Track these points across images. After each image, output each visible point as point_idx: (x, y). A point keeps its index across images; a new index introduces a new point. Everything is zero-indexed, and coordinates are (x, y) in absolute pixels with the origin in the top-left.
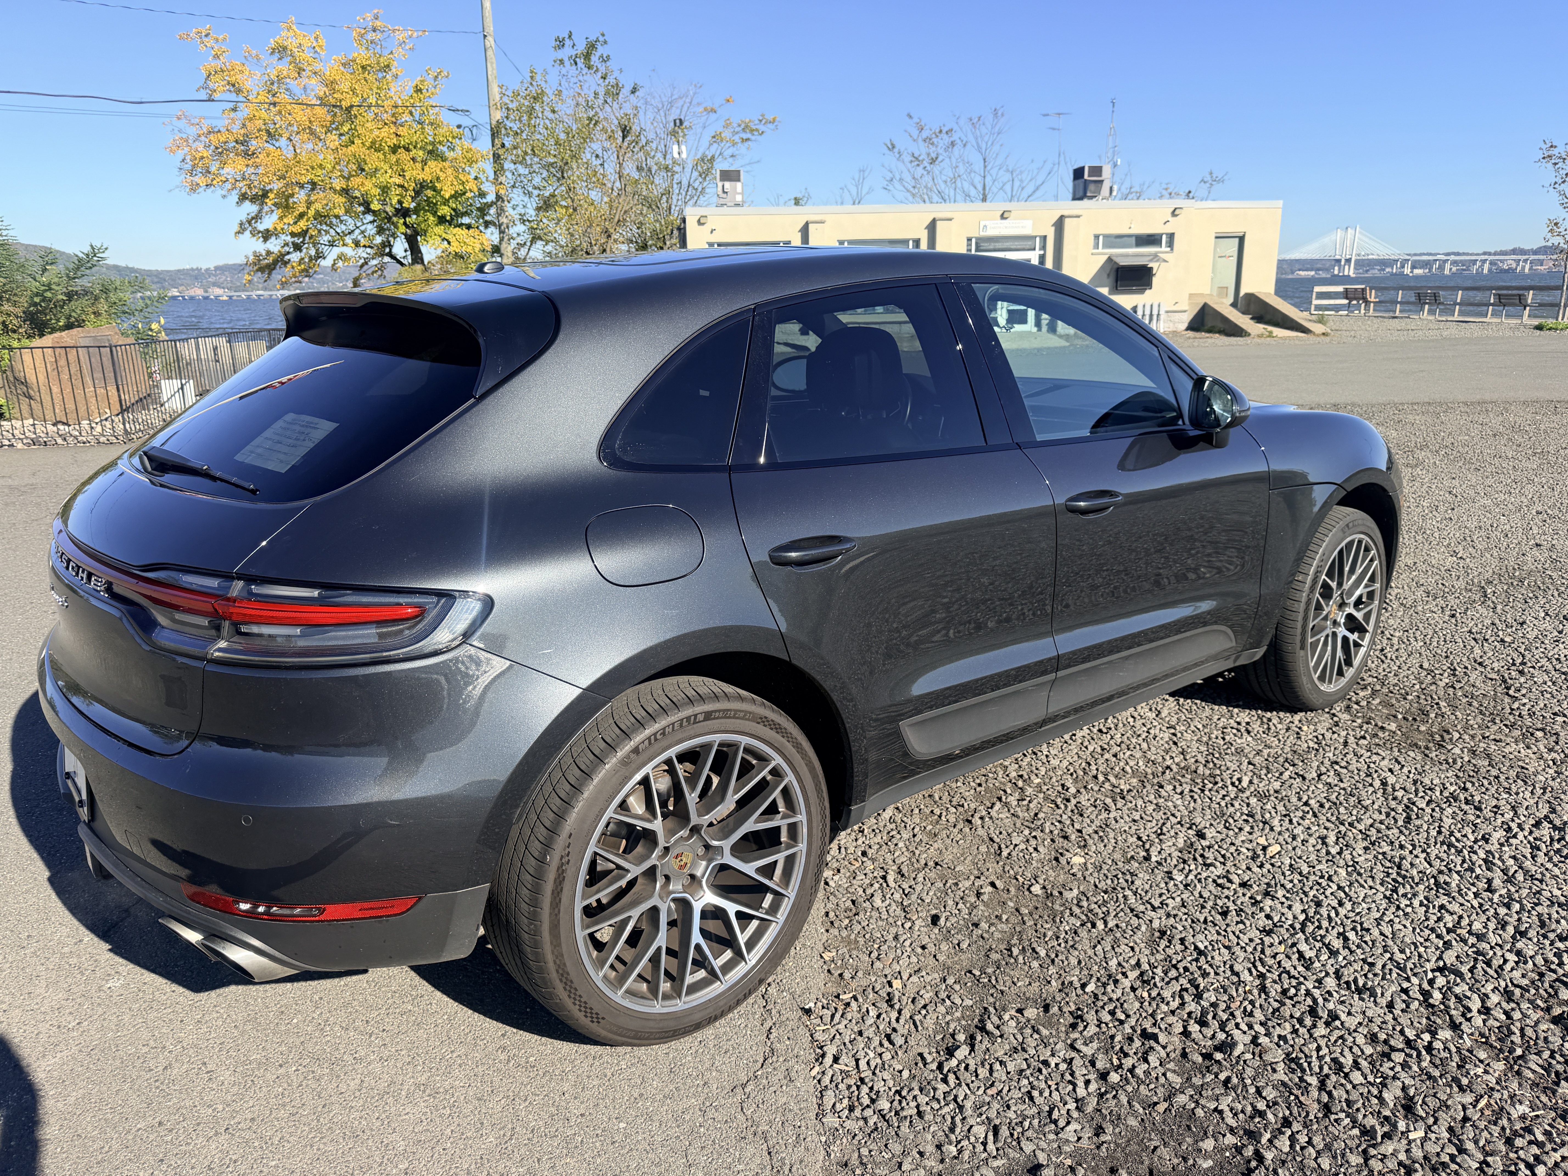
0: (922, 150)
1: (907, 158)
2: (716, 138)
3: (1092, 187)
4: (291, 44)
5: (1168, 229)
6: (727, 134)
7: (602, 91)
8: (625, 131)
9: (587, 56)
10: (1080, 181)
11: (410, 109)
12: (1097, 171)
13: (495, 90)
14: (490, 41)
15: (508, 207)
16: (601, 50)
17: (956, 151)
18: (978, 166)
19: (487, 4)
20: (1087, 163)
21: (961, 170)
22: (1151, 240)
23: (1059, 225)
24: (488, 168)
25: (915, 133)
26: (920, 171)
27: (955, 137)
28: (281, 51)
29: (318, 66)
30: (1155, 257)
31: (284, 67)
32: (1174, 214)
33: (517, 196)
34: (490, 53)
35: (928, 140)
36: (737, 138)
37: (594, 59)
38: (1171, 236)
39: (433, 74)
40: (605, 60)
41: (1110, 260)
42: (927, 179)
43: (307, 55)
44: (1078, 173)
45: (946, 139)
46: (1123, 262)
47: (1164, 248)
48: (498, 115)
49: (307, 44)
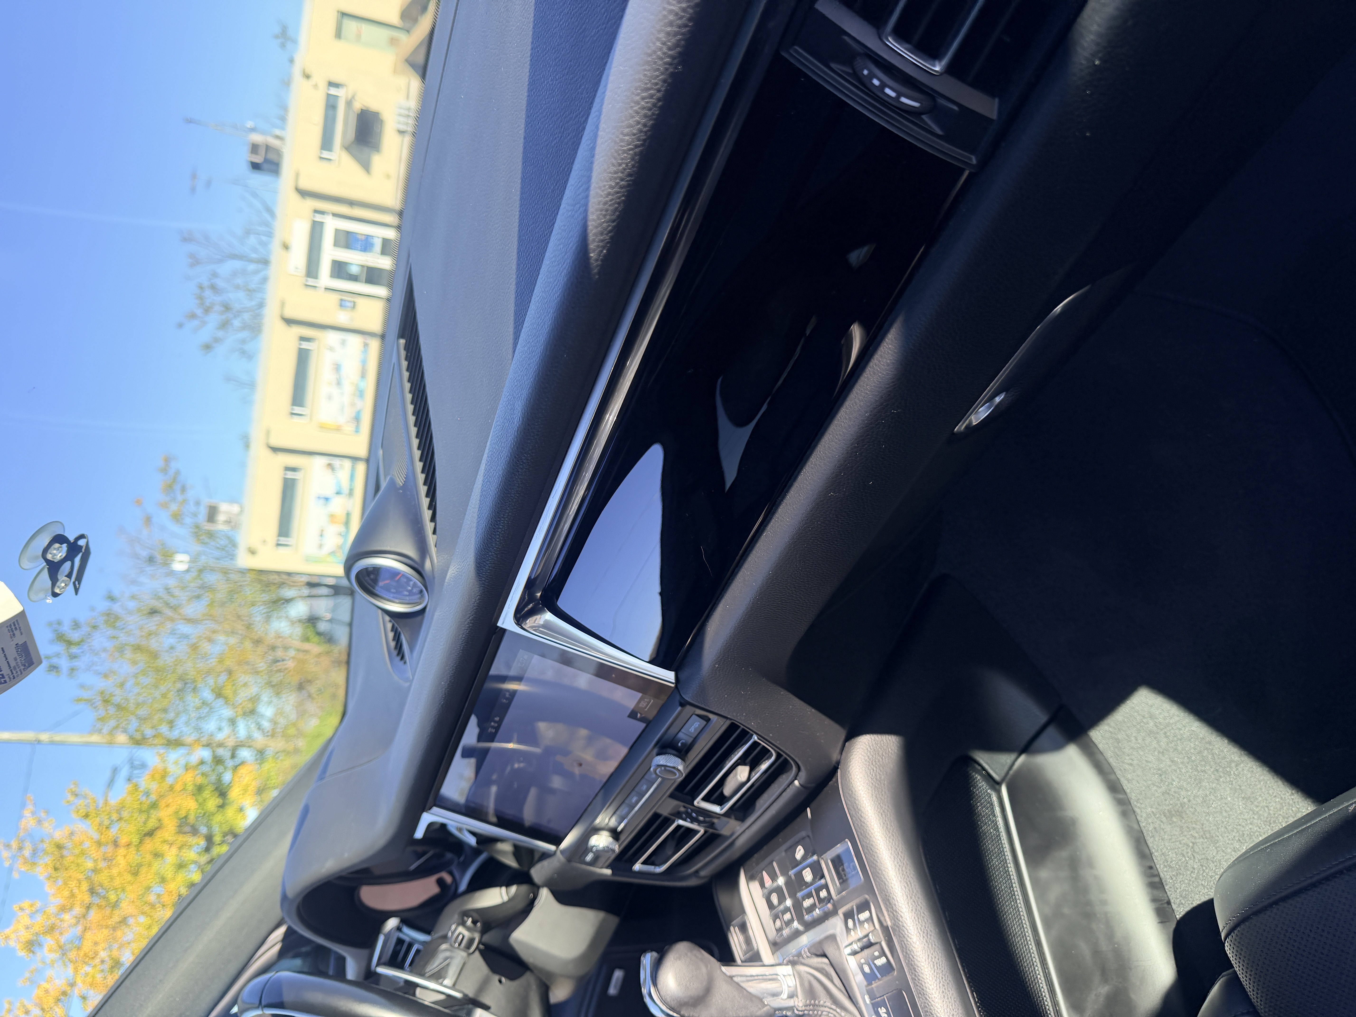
0: (214, 319)
1: (220, 334)
2: (177, 518)
3: (271, 156)
4: (26, 936)
5: (323, 85)
6: (174, 507)
7: (110, 632)
8: (153, 612)
9: (69, 643)
10: (265, 166)
11: (103, 828)
12: (255, 148)
13: (95, 738)
14: (44, 737)
15: (220, 737)
16: (66, 628)
17: (220, 283)
18: (237, 264)
19: (6, 735)
20: (246, 156)
21: (239, 281)
22: (331, 105)
23: (304, 193)
24: (175, 756)
25: (195, 323)
26: (237, 323)
27: (206, 283)
28: (32, 945)
29: (52, 909)
30: (349, 103)
31: (49, 942)
32: (308, 77)
33: (211, 726)
34: (58, 738)
35: (207, 310)
36: (180, 497)
37: (75, 636)
38: (331, 84)
39: (71, 798)
40: (76, 625)
41: (347, 148)
42: (246, 316)
43: (40, 920)
44: (255, 166)
45: (208, 293)
46: (351, 134)
47: (339, 92)
48: (122, 738)
49: (26, 920)
